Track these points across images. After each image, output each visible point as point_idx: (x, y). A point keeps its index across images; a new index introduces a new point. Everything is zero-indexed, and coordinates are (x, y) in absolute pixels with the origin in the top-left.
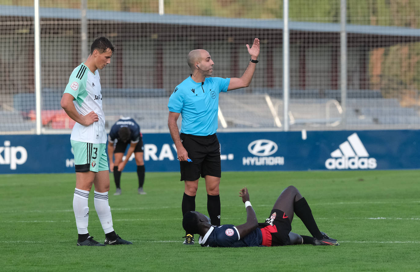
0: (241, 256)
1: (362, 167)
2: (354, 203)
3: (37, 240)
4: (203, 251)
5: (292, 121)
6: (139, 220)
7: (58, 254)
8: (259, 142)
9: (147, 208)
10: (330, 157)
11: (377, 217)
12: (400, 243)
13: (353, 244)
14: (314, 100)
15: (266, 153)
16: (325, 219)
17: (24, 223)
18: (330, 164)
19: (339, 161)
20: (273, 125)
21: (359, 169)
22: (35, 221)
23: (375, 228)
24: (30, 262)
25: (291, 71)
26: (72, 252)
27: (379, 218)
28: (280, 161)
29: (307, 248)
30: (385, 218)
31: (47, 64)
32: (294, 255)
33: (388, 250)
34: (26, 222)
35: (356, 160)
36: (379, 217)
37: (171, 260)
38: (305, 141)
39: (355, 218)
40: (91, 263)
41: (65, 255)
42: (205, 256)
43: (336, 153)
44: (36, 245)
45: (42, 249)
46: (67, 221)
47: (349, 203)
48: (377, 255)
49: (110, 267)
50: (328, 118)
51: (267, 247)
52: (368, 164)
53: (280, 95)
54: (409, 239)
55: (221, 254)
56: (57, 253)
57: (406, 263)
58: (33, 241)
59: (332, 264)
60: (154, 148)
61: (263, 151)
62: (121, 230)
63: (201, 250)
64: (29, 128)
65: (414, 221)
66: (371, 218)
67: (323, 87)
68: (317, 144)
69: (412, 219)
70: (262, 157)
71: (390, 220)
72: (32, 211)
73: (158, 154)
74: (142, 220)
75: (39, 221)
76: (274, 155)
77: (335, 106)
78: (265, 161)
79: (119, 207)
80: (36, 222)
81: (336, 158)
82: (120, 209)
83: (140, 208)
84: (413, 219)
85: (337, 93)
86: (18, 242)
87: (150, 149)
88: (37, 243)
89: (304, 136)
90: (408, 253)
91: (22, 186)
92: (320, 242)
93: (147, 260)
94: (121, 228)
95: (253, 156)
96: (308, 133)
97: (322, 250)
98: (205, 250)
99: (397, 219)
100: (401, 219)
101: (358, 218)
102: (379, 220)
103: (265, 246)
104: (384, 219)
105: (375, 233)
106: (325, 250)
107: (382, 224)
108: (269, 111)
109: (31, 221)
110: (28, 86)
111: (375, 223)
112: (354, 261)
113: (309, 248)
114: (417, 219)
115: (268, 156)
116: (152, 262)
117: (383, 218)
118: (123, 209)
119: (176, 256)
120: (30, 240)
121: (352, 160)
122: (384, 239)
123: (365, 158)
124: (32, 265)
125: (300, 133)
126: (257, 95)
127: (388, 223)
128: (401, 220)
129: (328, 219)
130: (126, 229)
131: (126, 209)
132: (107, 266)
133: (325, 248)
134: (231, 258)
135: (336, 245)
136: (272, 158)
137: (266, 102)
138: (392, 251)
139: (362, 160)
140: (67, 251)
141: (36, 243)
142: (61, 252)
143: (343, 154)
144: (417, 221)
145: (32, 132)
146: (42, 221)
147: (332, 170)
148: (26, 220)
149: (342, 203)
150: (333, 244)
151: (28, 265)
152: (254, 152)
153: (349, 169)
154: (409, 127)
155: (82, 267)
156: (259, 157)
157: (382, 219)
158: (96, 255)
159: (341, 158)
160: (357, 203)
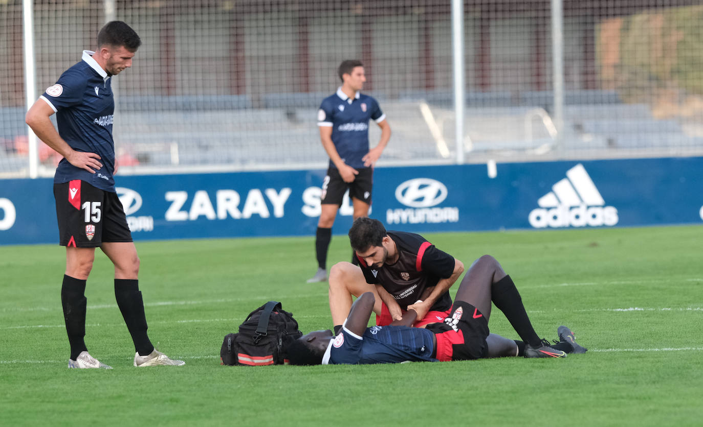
0: (401, 379)
1: (594, 222)
2: (586, 284)
3: (47, 358)
4: (335, 372)
5: (469, 147)
6: (218, 320)
7: (85, 382)
8: (414, 184)
9: (230, 300)
10: (537, 206)
11: (629, 308)
12: (672, 351)
13: (591, 354)
14: (508, 110)
15: (428, 202)
16: (538, 312)
17: (20, 329)
18: (538, 218)
19: (553, 213)
20: (434, 154)
21: (588, 226)
22: (40, 326)
23: (627, 326)
24: (39, 396)
25: (467, 60)
26: (108, 377)
27: (631, 309)
28: (452, 214)
29: (513, 363)
30: (643, 309)
31: (46, 57)
32: (492, 375)
33: (653, 362)
34: (24, 328)
35: (582, 211)
36: (632, 307)
37: (281, 387)
38: (494, 180)
39: (591, 310)
40: (144, 395)
41: (98, 383)
42: (339, 379)
43: (546, 200)
44: (44, 366)
45: (56, 373)
46: (95, 325)
47: (577, 284)
48: (634, 371)
49: (177, 402)
50: (528, 141)
51: (444, 363)
52: (604, 217)
53: (447, 102)
54: (688, 343)
55: (366, 376)
56: (84, 380)
57: (686, 384)
58: (39, 359)
59: (558, 388)
60: (234, 196)
61: (421, 199)
62: (190, 338)
63: (330, 370)
64: (17, 168)
65: (693, 312)
66: (619, 310)
67: (520, 87)
68: (515, 184)
69: (689, 309)
70: (420, 208)
71: (651, 311)
72: (32, 309)
73: (241, 207)
74: (224, 320)
75: (46, 326)
76: (442, 206)
77: (539, 120)
78: (426, 216)
79: (181, 299)
80: (41, 328)
81: (548, 209)
82: (183, 303)
83: (219, 301)
84: (691, 309)
85: (546, 97)
86: (14, 362)
87: (228, 200)
88: (48, 364)
89: (492, 172)
90: (687, 368)
91: (9, 266)
92: (537, 352)
93: (239, 388)
94: (190, 334)
95: (404, 207)
96: (500, 167)
97: (540, 366)
98: (337, 370)
99: (663, 309)
100: (669, 309)
101: (596, 310)
102: (632, 313)
103: (442, 360)
104: (641, 311)
105: (628, 334)
106: (544, 365)
107: (637, 319)
108: (428, 131)
109: (33, 327)
110: (13, 95)
111: (626, 317)
112: (596, 382)
113: (515, 362)
114: (698, 309)
115: (431, 208)
116: (249, 392)
117: (639, 309)
118: (189, 302)
119: (289, 381)
120: (34, 359)
121: (575, 212)
122: (643, 345)
123: (597, 206)
124: (43, 402)
125: (484, 167)
126: (406, 103)
127: (648, 316)
128: (669, 311)
129: (544, 312)
130: (198, 337)
131: (193, 302)
132: (172, 400)
133: (543, 362)
134: (385, 383)
135: (562, 357)
136: (437, 211)
137: (421, 116)
138: (659, 364)
139: (592, 211)
140: (100, 377)
141: (44, 364)
142: (89, 377)
143: (559, 201)
144: (698, 312)
145: (21, 174)
146: (51, 326)
147: (542, 229)
148: (23, 325)
149: (565, 284)
150: (558, 356)
151: (35, 402)
152: (407, 200)
153: (571, 227)
154: (672, 153)
155: (129, 402)
156: (415, 209)
157: (638, 311)
158: (152, 383)
159: (555, 208)
160: (592, 284)
